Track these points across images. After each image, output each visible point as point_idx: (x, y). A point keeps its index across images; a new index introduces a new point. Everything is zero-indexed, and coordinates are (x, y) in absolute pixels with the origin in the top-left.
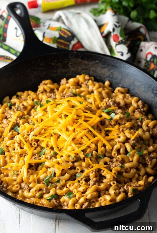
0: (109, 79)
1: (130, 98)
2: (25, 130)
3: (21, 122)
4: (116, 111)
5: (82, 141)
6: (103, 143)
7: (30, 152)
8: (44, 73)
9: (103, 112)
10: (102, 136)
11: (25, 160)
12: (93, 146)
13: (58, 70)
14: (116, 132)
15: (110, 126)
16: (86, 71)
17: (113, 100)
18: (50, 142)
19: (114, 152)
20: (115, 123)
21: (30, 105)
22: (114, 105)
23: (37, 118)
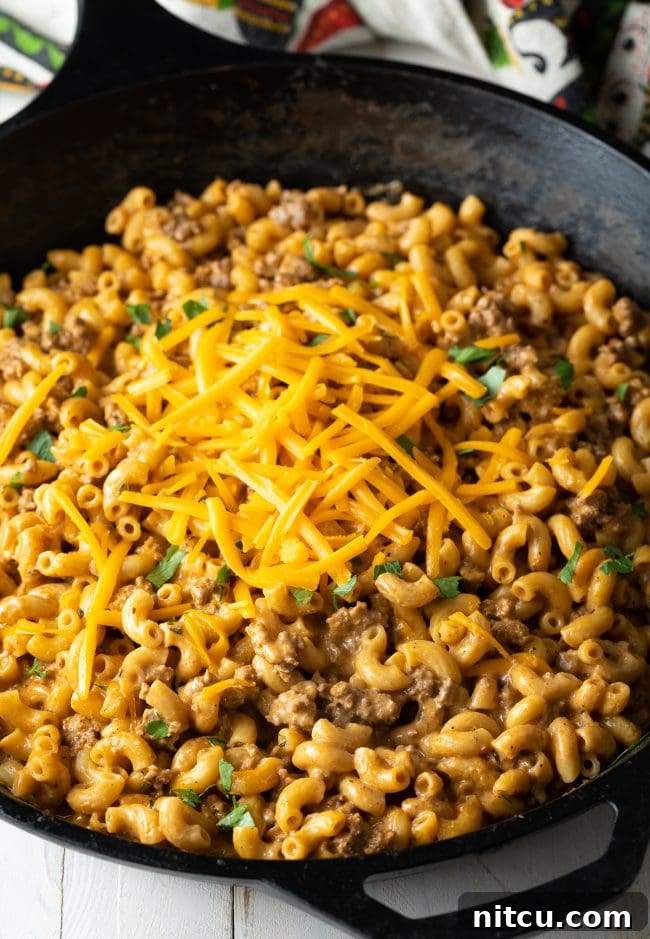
0: (482, 186)
1: (577, 287)
2: (85, 455)
3: (65, 415)
4: (513, 356)
5: (353, 510)
6: (450, 518)
7: (106, 571)
8: (177, 160)
9: (451, 360)
10: (445, 486)
11: (82, 607)
12: (402, 537)
13: (241, 143)
14: (509, 461)
15: (484, 430)
16: (374, 148)
17: (499, 296)
18: (203, 521)
19: (499, 562)
20: (507, 417)
21: (108, 322)
22: (501, 323)
23: (140, 393)
